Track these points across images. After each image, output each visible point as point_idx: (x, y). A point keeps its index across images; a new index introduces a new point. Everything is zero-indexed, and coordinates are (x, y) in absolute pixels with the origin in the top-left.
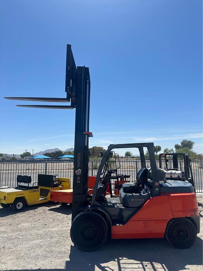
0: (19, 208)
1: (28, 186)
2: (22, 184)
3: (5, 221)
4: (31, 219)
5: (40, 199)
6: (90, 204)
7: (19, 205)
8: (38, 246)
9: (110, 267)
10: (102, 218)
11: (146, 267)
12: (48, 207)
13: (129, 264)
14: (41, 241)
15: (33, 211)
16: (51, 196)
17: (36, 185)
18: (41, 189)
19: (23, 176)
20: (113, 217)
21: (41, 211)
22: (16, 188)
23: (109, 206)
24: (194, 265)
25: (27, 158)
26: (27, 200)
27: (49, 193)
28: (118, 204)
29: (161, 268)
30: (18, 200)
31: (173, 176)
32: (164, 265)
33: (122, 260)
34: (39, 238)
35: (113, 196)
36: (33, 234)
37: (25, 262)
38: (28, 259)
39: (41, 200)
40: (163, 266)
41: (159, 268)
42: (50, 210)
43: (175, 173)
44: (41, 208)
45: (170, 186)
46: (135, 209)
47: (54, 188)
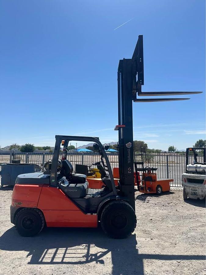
25: (72, 151)
31: (198, 170)
43: (200, 167)
47: (88, 176)
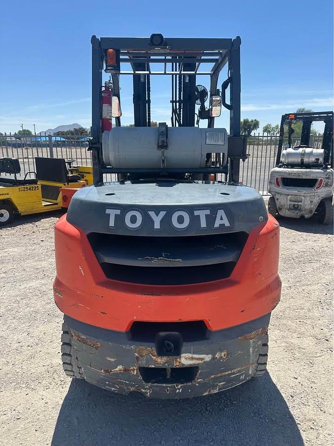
0: (3, 220)
1: (16, 178)
2: (4, 176)
4: (26, 240)
5: (43, 205)
7: (2, 215)
8: (37, 293)
14: (43, 282)
15: (31, 225)
16: (65, 199)
17: (32, 177)
21: (47, 225)
25: (28, 140)
26: (16, 205)
27: (61, 193)
31: (306, 160)
34: (41, 275)
36: (28, 270)
37: (5, 327)
38: (14, 321)
39: (45, 206)
43: (311, 154)
44: (46, 219)
47: (70, 184)
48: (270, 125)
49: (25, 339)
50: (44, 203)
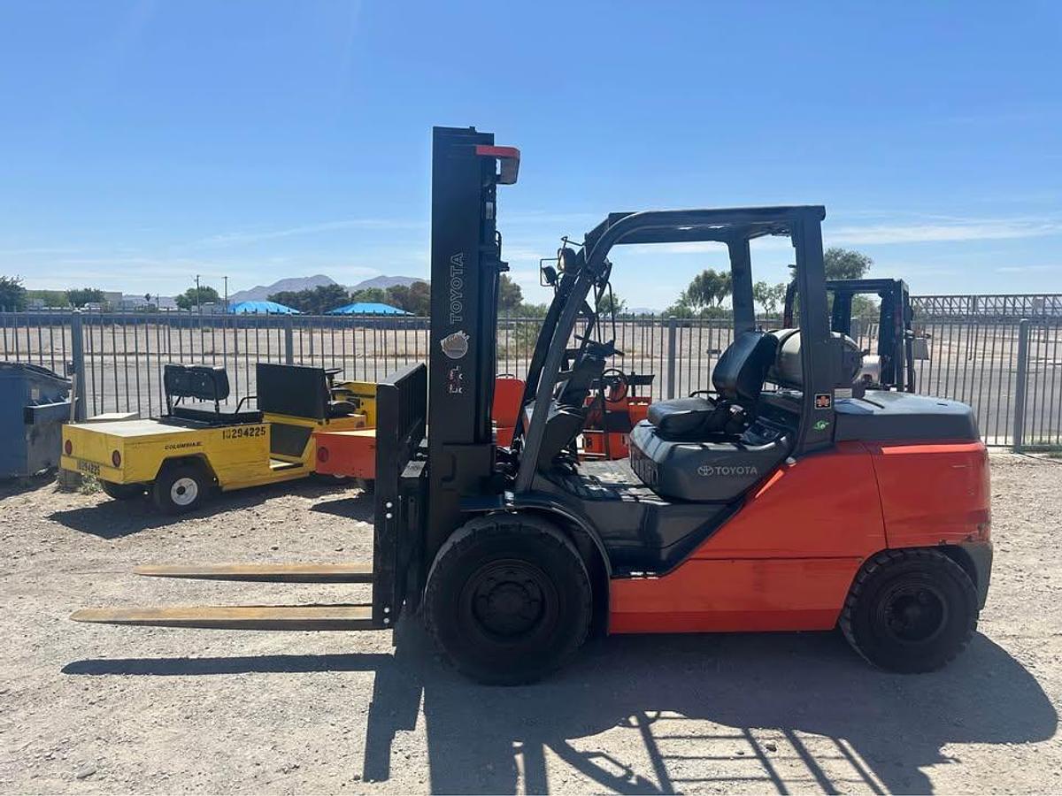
0: (183, 500)
1: (217, 409)
2: (189, 403)
3: (125, 556)
4: (238, 548)
5: (272, 467)
6: (511, 486)
7: (181, 491)
9: (612, 755)
10: (567, 545)
11: (770, 754)
12: (309, 498)
13: (694, 741)
15: (244, 512)
16: (322, 454)
17: (253, 406)
18: (274, 426)
19: (189, 369)
20: (612, 542)
21: (281, 514)
22: (164, 420)
23: (592, 497)
24: (976, 746)
26: (214, 468)
27: (312, 442)
28: (632, 486)
29: (837, 758)
30: (174, 468)
32: (845, 743)
33: (659, 722)
35: (581, 455)
37: (224, 733)
38: (240, 719)
39: (275, 469)
40: (843, 749)
41: (831, 758)
42: (316, 508)
44: (278, 500)
45: (877, 411)
46: (715, 509)
47: (331, 421)
48: (764, 284)
49: (267, 757)
50: (274, 465)
